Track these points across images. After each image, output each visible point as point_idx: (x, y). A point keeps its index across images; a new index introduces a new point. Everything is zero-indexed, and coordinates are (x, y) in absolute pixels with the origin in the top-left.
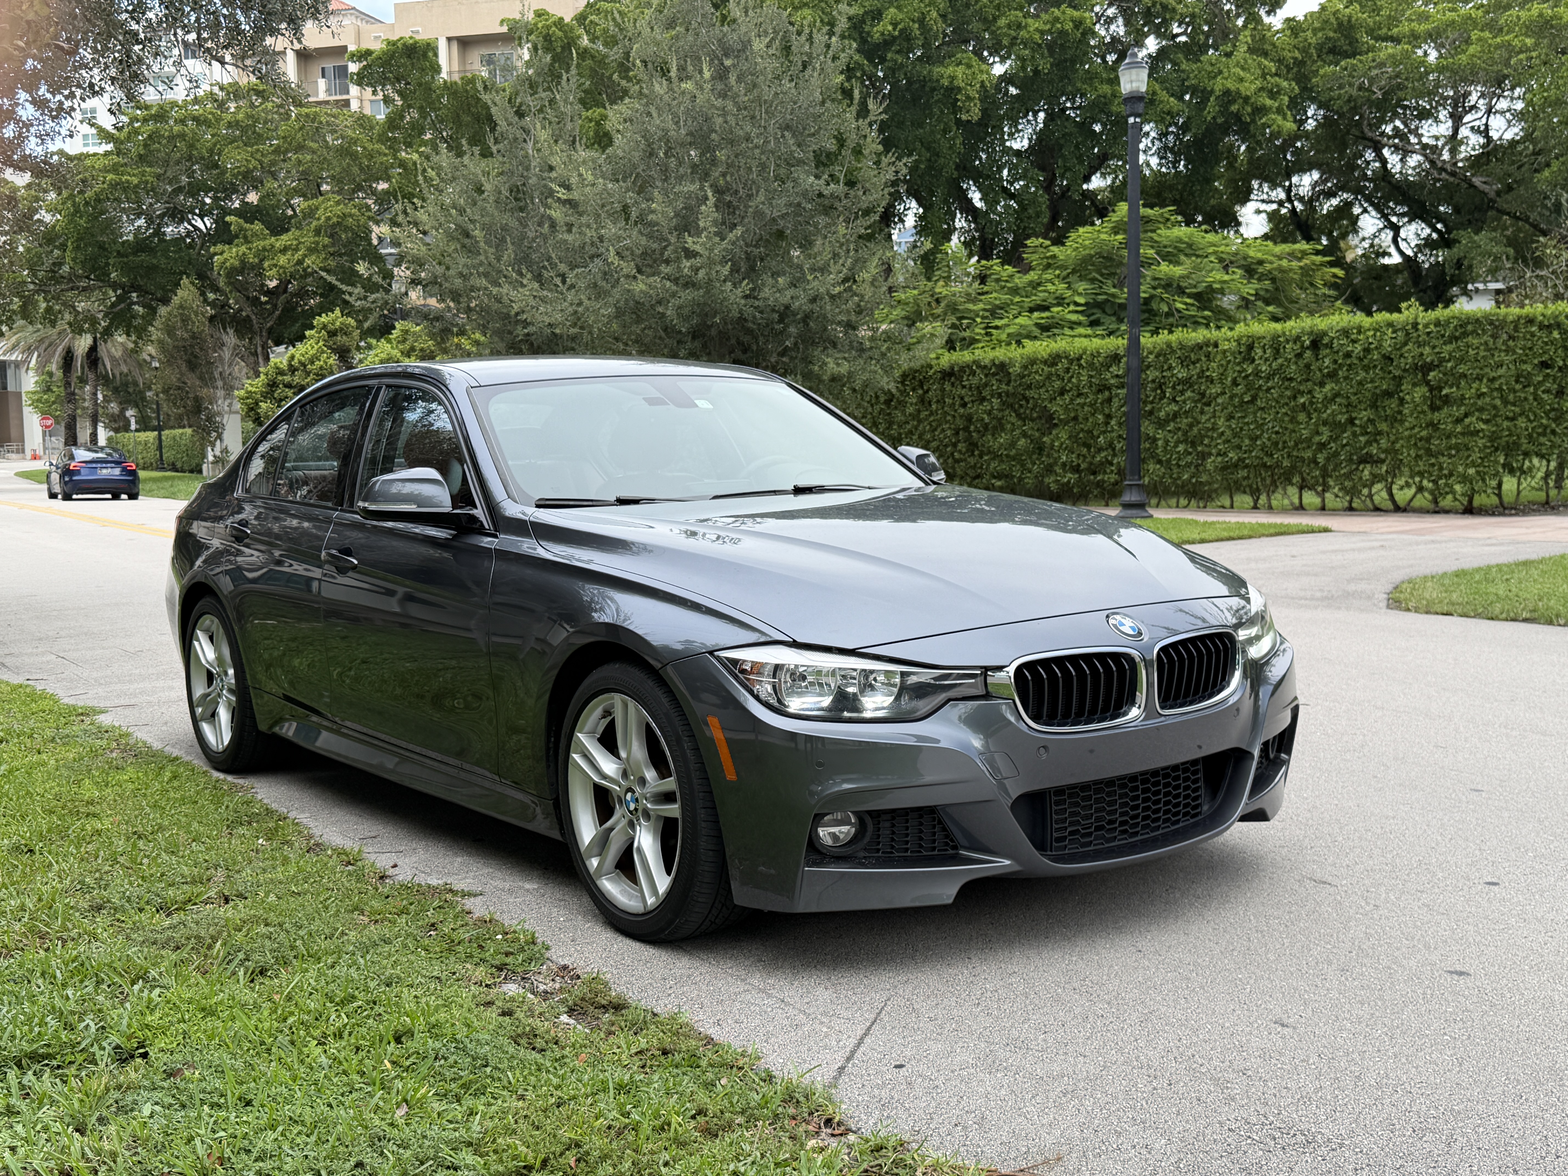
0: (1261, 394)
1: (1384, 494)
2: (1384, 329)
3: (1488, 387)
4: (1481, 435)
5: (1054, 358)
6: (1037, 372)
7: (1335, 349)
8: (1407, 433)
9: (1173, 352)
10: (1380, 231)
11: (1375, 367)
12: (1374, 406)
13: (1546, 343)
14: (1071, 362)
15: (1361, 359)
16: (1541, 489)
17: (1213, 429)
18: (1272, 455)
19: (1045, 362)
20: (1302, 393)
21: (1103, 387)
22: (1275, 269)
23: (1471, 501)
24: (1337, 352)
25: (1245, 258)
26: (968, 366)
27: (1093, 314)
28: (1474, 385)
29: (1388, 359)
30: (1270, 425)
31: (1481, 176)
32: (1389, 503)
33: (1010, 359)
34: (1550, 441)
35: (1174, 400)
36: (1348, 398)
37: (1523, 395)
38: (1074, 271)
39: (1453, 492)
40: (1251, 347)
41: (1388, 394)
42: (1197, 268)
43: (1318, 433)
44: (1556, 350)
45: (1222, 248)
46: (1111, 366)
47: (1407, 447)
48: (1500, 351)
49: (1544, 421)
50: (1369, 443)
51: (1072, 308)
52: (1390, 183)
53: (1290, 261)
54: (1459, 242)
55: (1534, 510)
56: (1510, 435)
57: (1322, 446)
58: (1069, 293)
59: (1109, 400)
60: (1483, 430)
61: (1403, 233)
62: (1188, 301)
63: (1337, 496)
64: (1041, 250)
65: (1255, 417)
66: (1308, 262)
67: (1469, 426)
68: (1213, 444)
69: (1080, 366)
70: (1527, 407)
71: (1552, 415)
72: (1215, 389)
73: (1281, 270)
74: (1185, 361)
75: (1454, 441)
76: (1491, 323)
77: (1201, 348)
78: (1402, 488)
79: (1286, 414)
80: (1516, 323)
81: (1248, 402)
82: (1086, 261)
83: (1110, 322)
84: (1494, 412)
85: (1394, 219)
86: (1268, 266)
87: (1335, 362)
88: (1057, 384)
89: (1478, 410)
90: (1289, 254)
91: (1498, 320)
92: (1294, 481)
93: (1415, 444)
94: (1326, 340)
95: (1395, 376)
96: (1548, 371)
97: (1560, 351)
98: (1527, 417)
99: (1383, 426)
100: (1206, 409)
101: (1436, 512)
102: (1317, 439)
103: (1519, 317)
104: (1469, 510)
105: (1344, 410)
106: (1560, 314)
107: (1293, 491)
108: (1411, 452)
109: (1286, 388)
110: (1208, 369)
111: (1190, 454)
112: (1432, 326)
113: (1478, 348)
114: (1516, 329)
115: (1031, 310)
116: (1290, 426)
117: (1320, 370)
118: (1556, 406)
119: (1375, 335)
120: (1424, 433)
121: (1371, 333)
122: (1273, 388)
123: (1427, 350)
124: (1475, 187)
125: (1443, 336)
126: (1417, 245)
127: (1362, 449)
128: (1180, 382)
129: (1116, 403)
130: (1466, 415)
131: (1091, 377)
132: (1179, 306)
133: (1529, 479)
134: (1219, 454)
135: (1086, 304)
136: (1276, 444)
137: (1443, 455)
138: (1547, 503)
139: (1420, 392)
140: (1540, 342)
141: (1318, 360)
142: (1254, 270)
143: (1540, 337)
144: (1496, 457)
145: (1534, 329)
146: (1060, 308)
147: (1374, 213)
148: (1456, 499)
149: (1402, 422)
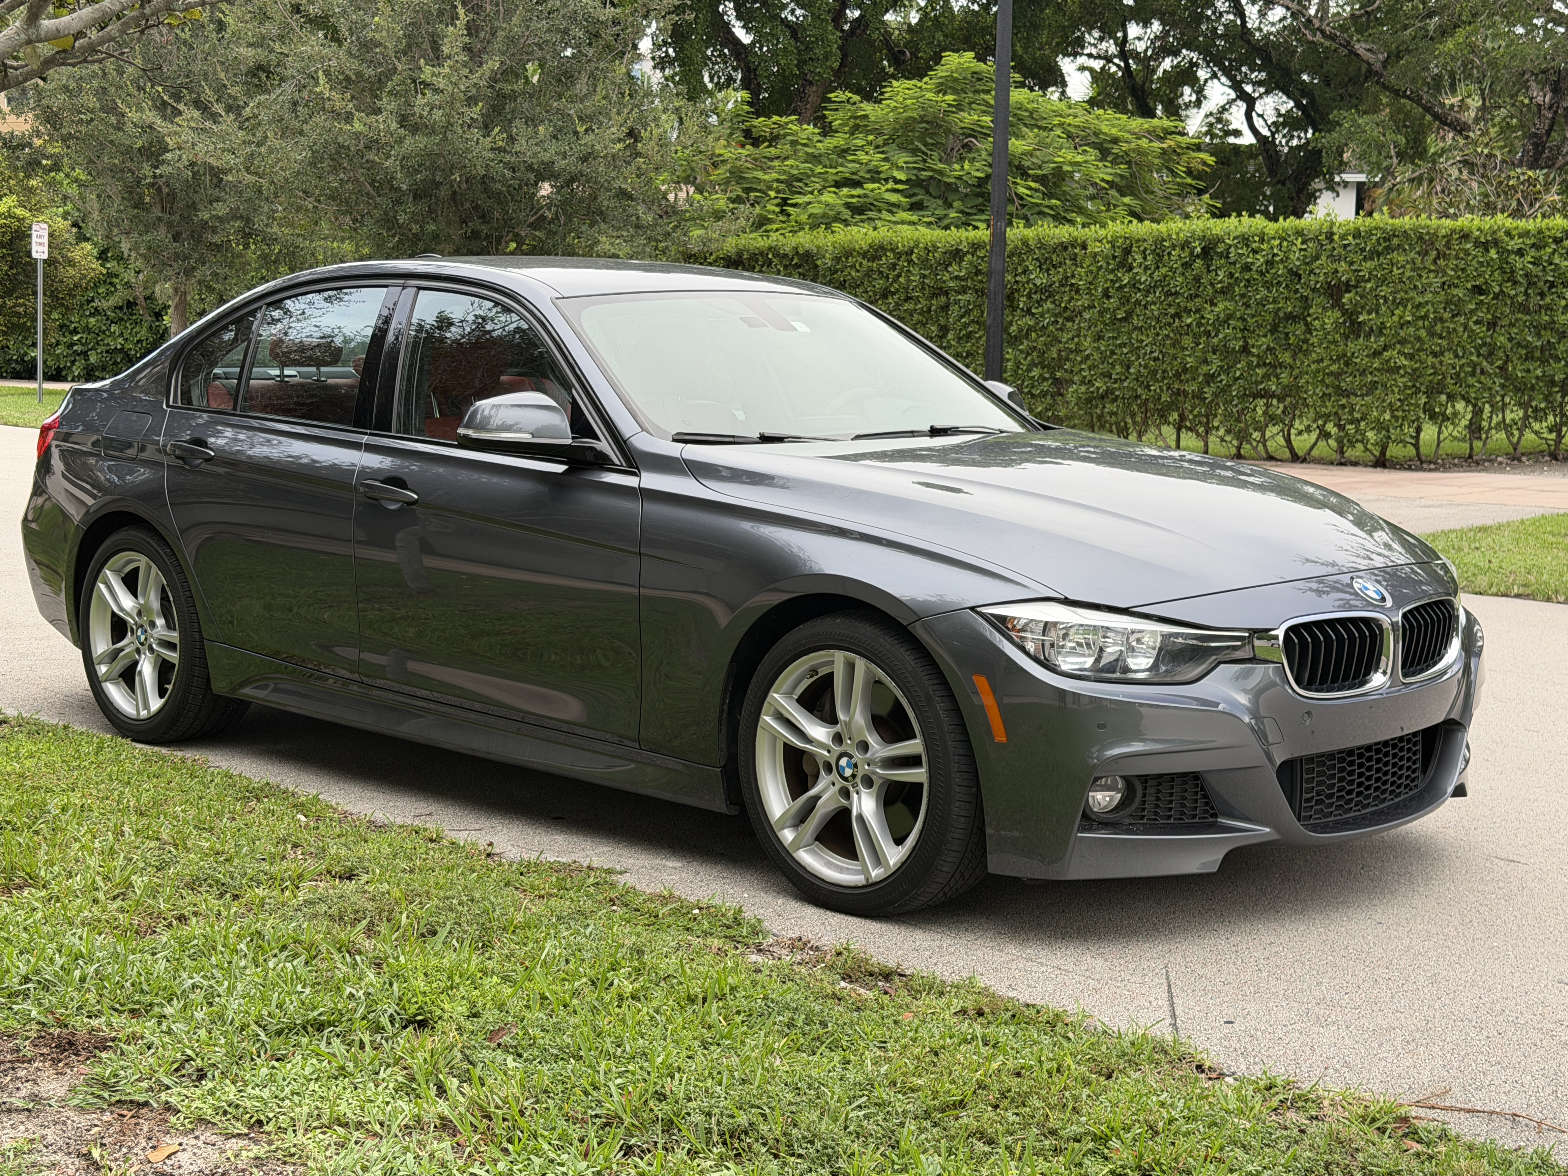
0: (1138, 311)
1: (1280, 440)
2: (1292, 237)
3: (1413, 315)
4: (1402, 372)
5: (876, 251)
6: (853, 266)
7: (1231, 260)
8: (1314, 366)
9: (1030, 251)
10: (1231, 102)
11: (1279, 284)
12: (1274, 330)
13: (1481, 264)
14: (898, 256)
15: (1262, 274)
16: (1463, 440)
17: (1078, 351)
18: (1148, 387)
19: (864, 255)
20: (1188, 312)
21: (941, 291)
22: (1134, 150)
23: (1383, 452)
24: (1234, 263)
25: (1096, 134)
26: (761, 253)
27: (914, 195)
28: (1397, 312)
29: (1295, 275)
30: (1148, 349)
31: (1366, 41)
32: (1287, 450)
33: (818, 247)
34: (1480, 382)
35: (1029, 311)
36: (1244, 320)
37: (1452, 326)
38: (892, 139)
39: (1364, 441)
40: (1127, 251)
41: (1291, 317)
42: (1042, 145)
43: (1206, 362)
44: (1492, 272)
45: (1069, 120)
46: (950, 264)
47: (1313, 384)
48: (1430, 271)
49: (1474, 358)
50: (1267, 377)
51: (890, 185)
52: (1249, 42)
53: (1151, 141)
54: (1341, 125)
55: (1455, 465)
56: (1434, 374)
57: (1210, 378)
58: (886, 166)
59: (945, 308)
60: (1405, 366)
61: (1259, 107)
62: (1033, 185)
63: (1223, 440)
64: (849, 107)
65: (1130, 338)
66: (1172, 143)
67: (1388, 361)
68: (1076, 369)
69: (910, 262)
70: (1456, 340)
71: (1483, 351)
72: (1082, 301)
73: (1140, 152)
74: (1046, 265)
75: (1370, 378)
76: (1420, 238)
77: (1066, 248)
78: (1300, 433)
79: (1167, 336)
80: (1448, 237)
81: (1121, 320)
82: (908, 125)
83: (935, 206)
84: (1417, 346)
85: (1248, 88)
86: (1125, 146)
87: (1231, 275)
88: (880, 283)
89: (1399, 342)
90: (1148, 132)
91: (1428, 233)
92: (1171, 419)
93: (1323, 381)
94: (1221, 248)
95: (1302, 296)
96: (1482, 298)
97: (1496, 274)
98: (1455, 352)
99: (1286, 357)
100: (1069, 324)
101: (1341, 464)
102: (1204, 369)
103: (1453, 231)
104: (1381, 463)
105: (1239, 335)
106: (1499, 229)
107: (1168, 431)
108: (1317, 391)
109: (1170, 305)
110: (1073, 276)
111: (1045, 379)
112: (1350, 238)
113: (1403, 267)
114: (1448, 246)
115: (838, 185)
116: (1172, 351)
117: (1212, 284)
118: (1489, 340)
119: (1280, 244)
120: (1334, 368)
121: (1277, 242)
122: (1154, 303)
123: (1343, 266)
124: (1358, 55)
125: (1363, 250)
126: (1274, 123)
127: (1257, 383)
128: (1038, 289)
129: (954, 311)
130: (1385, 348)
131: (924, 276)
132: (1022, 190)
133: (1451, 428)
134: (1082, 382)
135: (907, 182)
136: (1154, 372)
137: (1356, 395)
138: (1470, 457)
139: (1332, 317)
140: (1474, 263)
141: (1209, 271)
142: (1107, 149)
143: (1476, 256)
144: (1418, 399)
145: (1468, 246)
146: (876, 185)
147: (1224, 79)
148: (1367, 449)
149: (1307, 353)
